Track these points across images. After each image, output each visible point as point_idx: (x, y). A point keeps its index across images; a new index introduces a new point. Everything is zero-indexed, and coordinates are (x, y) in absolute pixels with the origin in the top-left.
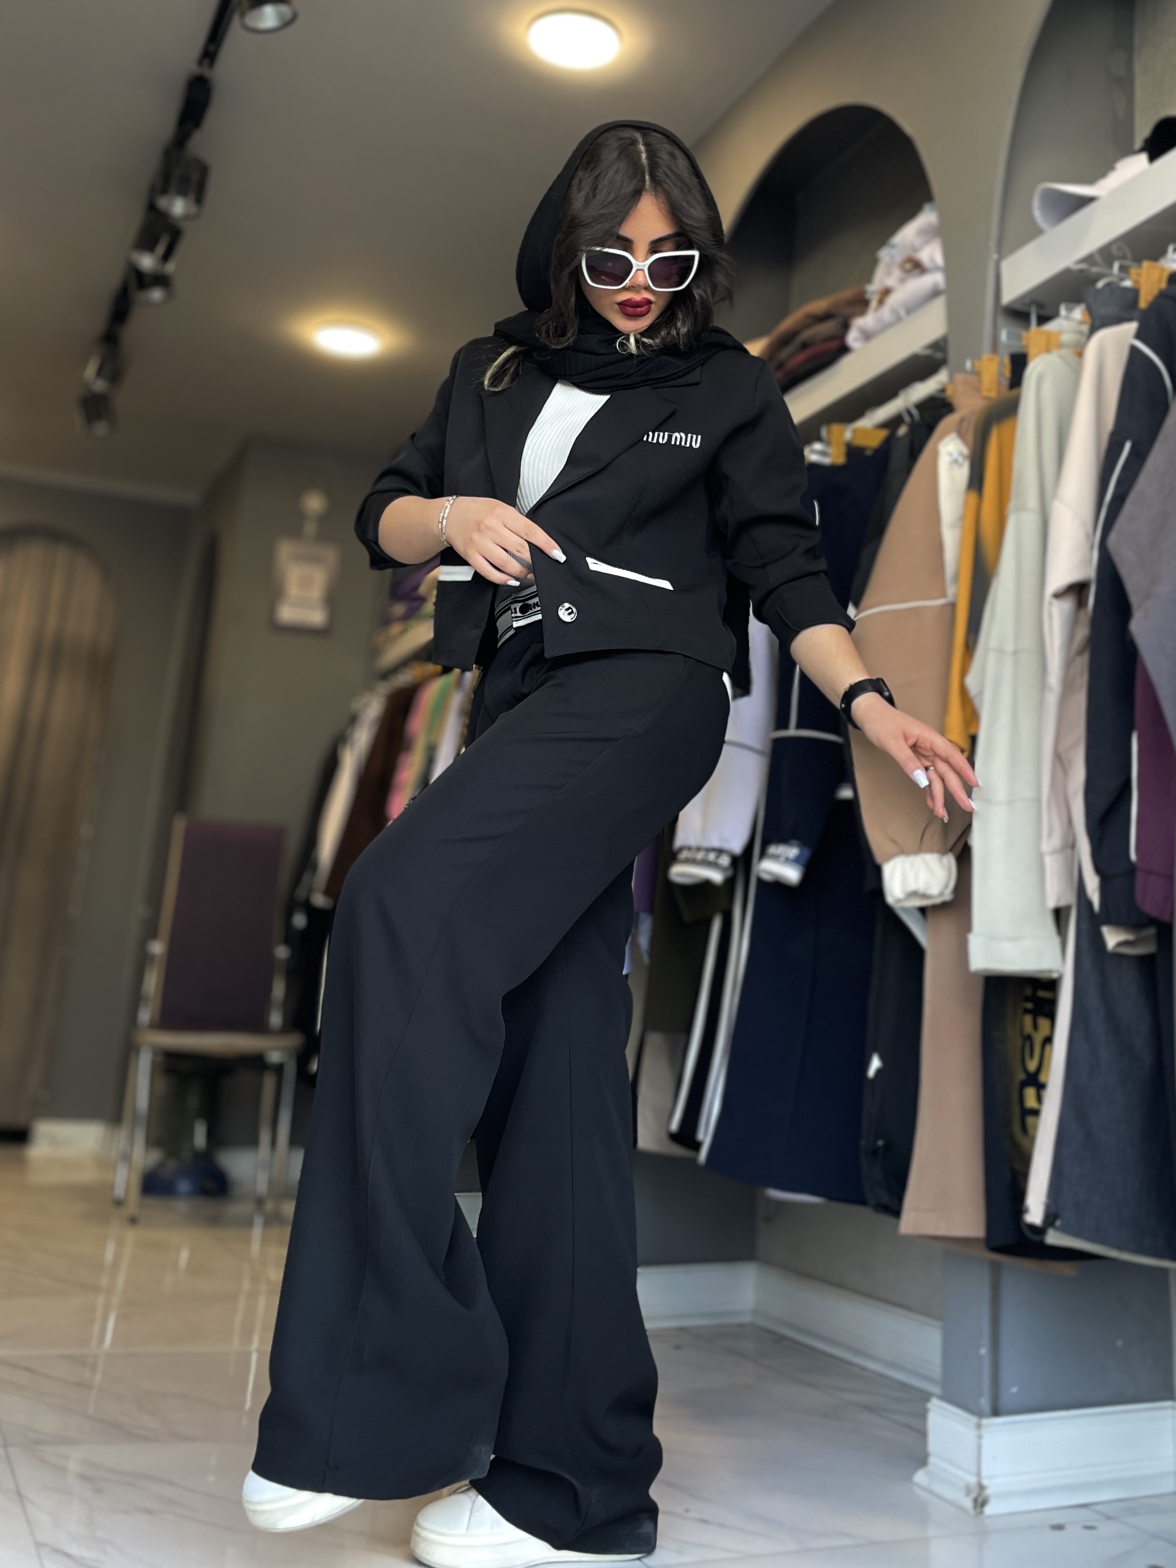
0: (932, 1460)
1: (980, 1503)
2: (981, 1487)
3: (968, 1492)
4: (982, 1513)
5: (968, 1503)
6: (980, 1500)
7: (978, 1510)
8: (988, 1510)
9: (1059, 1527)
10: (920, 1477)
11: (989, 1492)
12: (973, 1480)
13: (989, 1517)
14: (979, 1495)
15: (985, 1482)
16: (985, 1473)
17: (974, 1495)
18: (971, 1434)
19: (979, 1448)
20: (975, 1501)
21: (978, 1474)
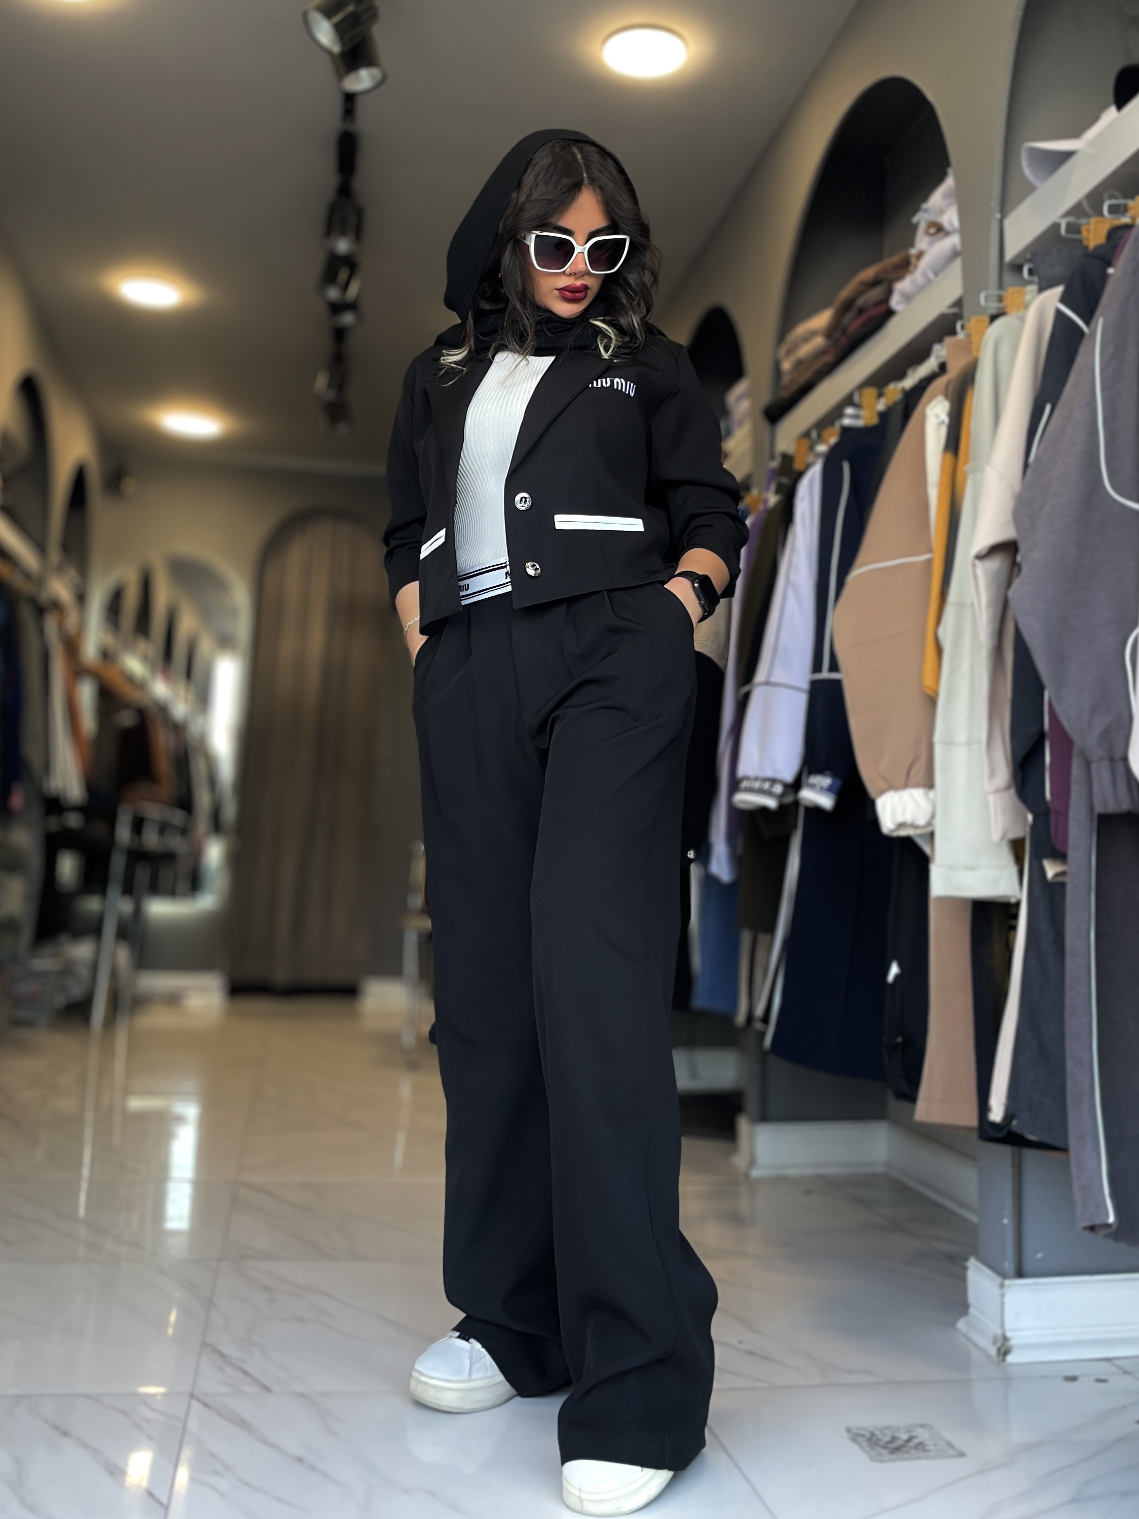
0: (972, 1311)
1: (1004, 1351)
2: (1005, 1339)
3: (994, 1343)
4: (1004, 1360)
5: (993, 1351)
6: (1003, 1350)
7: (1001, 1358)
8: (1010, 1359)
9: (1073, 1379)
10: (961, 1324)
11: (1013, 1342)
12: (999, 1331)
13: (1011, 1364)
14: (1003, 1345)
15: (1009, 1334)
16: (1008, 1325)
17: (999, 1344)
18: (997, 1291)
19: (1002, 1305)
20: (999, 1350)
21: (1002, 1326)
